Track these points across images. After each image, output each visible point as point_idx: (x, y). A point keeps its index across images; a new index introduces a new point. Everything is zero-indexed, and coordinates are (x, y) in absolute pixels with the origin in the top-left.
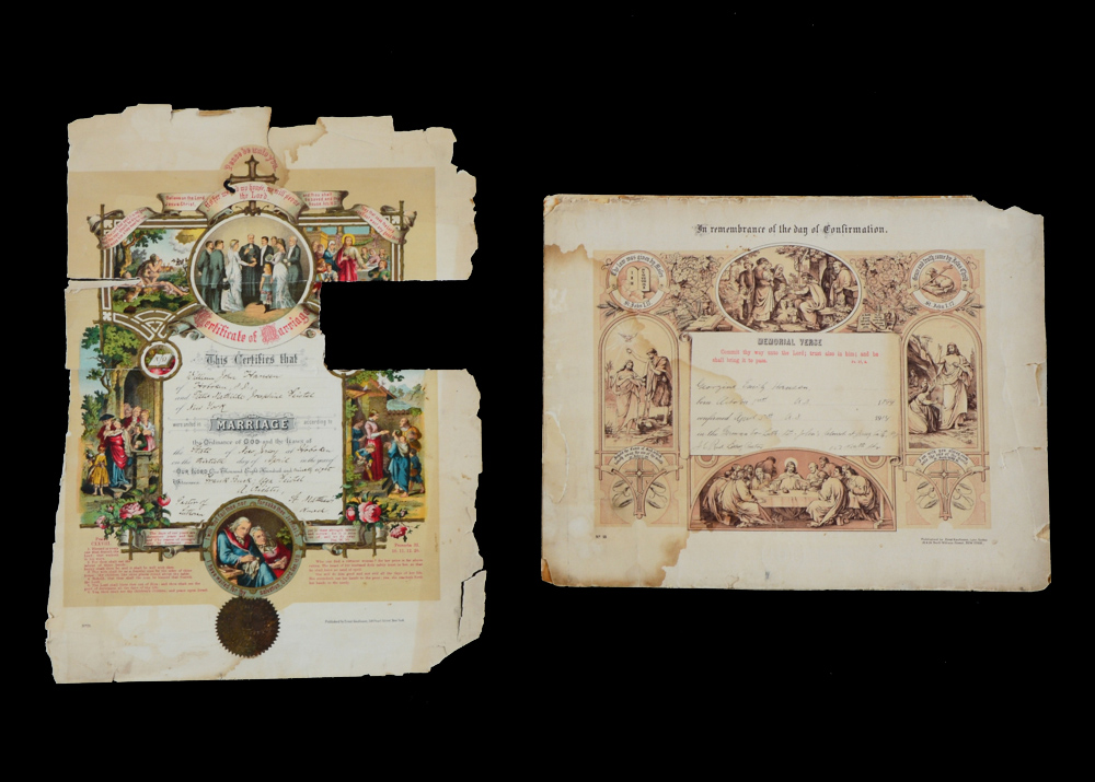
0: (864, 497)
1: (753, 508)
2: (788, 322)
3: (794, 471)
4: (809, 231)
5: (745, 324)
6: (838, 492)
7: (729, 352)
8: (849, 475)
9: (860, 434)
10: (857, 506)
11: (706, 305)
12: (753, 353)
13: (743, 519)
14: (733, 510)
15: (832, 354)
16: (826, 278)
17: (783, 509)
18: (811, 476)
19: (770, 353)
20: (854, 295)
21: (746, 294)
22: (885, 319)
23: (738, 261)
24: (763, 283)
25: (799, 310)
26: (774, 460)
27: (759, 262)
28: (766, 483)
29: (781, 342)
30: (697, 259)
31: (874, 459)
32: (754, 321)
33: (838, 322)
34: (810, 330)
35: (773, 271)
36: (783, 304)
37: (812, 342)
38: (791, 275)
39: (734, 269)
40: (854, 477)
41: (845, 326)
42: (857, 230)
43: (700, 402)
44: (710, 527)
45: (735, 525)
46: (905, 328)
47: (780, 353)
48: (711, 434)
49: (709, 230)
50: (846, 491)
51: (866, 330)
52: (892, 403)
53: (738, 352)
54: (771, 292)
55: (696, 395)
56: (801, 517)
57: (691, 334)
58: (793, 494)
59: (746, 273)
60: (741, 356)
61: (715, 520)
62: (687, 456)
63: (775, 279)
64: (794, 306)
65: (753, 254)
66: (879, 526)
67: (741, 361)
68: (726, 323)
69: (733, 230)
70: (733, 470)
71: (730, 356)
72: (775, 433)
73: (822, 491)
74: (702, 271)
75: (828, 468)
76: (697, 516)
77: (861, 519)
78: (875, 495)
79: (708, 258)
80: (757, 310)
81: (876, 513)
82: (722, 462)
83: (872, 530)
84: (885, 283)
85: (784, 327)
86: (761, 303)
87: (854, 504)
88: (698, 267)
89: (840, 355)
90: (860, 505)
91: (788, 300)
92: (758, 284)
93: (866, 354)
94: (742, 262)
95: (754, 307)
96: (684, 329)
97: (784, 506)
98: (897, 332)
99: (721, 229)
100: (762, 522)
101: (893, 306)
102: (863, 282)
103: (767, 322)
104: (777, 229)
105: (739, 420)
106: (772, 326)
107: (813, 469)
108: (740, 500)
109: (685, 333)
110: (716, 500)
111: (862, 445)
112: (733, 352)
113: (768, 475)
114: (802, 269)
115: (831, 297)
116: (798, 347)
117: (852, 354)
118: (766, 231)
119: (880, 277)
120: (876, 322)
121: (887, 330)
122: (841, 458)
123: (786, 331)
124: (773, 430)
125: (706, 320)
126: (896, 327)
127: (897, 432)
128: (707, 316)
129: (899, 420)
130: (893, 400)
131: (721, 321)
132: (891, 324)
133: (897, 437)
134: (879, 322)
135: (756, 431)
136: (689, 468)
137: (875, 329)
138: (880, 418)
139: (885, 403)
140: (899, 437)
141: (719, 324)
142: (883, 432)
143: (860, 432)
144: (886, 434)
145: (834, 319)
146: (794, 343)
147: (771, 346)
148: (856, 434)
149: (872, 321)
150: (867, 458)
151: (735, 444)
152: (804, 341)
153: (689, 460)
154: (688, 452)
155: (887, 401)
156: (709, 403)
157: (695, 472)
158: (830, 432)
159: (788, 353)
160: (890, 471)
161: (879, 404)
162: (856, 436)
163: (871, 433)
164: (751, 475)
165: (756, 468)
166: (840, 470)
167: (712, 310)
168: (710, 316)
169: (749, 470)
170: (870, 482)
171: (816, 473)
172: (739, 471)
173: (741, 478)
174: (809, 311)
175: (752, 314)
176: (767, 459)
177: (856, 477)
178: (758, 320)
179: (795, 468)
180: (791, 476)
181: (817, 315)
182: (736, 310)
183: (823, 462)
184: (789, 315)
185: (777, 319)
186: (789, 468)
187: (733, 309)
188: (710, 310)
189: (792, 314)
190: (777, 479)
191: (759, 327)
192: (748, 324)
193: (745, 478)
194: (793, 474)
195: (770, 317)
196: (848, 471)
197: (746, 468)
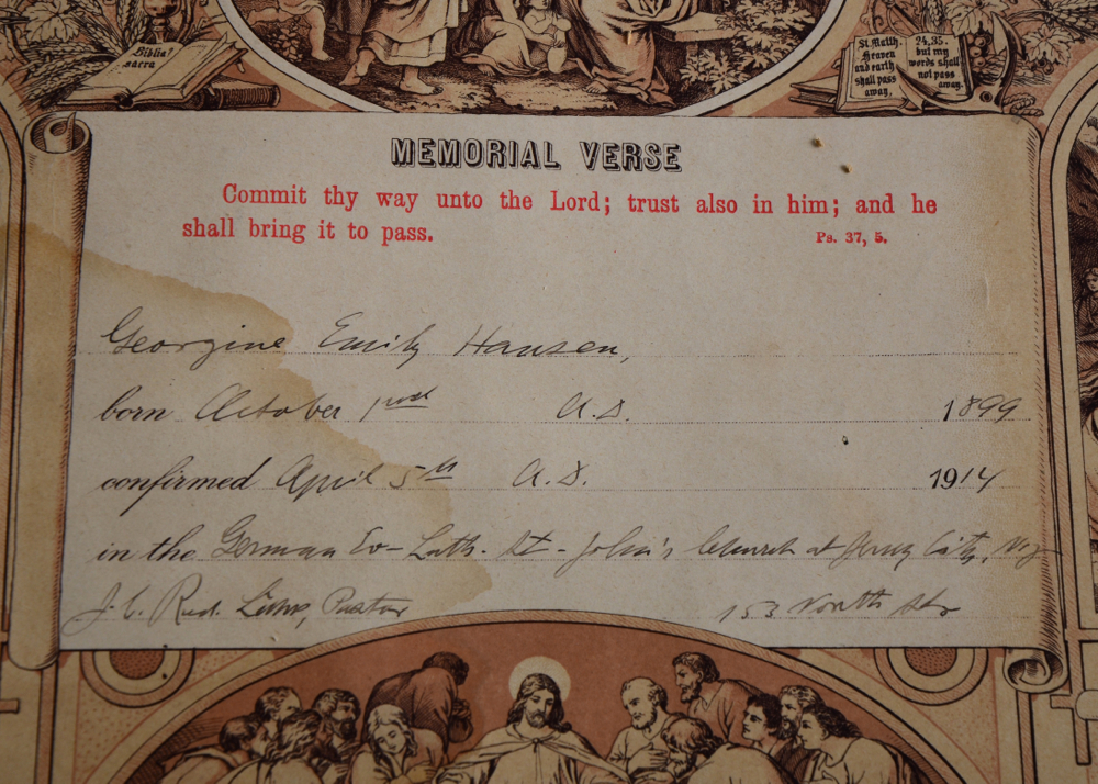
2: (528, 73)
3: (555, 718)
5: (335, 81)
7: (259, 196)
8: (813, 735)
9: (864, 547)
12: (367, 201)
15: (730, 207)
18: (636, 739)
19: (444, 201)
22: (965, 57)
26: (459, 670)
29: (498, 154)
31: (931, 658)
32: (376, 65)
33: (752, 71)
34: (625, 104)
37: (633, 158)
40: (837, 746)
41: (784, 89)
43: (114, 410)
46: (1054, 95)
47: (492, 201)
48: (166, 550)
51: (878, 102)
52: (1006, 410)
53: (301, 196)
55: (98, 380)
57: (89, 119)
60: (313, 213)
62: (42, 652)
67: (311, 234)
68: (248, 70)
70: (261, 714)
71: (264, 213)
72: (468, 545)
75: (714, 702)
80: (389, 23)
82: (209, 682)
85: (513, 92)
89: (764, 207)
93: (886, 205)
96: (54, 98)
98: (1022, 111)
103: (435, 69)
105: (295, 487)
106: (456, 90)
107: (645, 707)
109: (61, 116)
111: (874, 598)
112: (279, 197)
113: (428, 739)
116: (575, 178)
117: (818, 207)
120: (925, 69)
121: (976, 103)
122: (775, 657)
123: (518, 110)
124: (456, 534)
125: (159, 61)
126: (1014, 89)
127: (1035, 539)
128: (165, 47)
129: (1040, 487)
130: (1008, 397)
131: (227, 65)
132: (990, 79)
133: (1036, 563)
134: (936, 68)
135: (375, 539)
136: (47, 711)
137: (917, 100)
138: (950, 477)
139: (975, 411)
140: (1045, 563)
141: (218, 78)
142: (968, 538)
143: (860, 541)
144: (982, 548)
145: (733, 62)
146: (555, 158)
147: (452, 170)
148: (844, 549)
149: (904, 66)
150: (898, 658)
151: (278, 596)
152: (602, 154)
153: (49, 673)
154: (48, 636)
155: (985, 405)
156: (158, 415)
157: (78, 725)
158: (722, 541)
159: (527, 203)
160: (1008, 717)
161: (946, 419)
162: (845, 557)
163: (911, 546)
164: (348, 735)
165: (372, 704)
166: (772, 706)
167: (188, 22)
168: (177, 46)
169: (340, 715)
170: (914, 767)
171: (656, 728)
172: (289, 721)
173: (296, 754)
174: (625, 27)
175: (366, 38)
176: (428, 663)
177: (844, 742)
178: (392, 62)
179: (557, 704)
180: (538, 742)
181: (659, 43)
182: (296, 20)
183: (690, 678)
184: (532, 45)
185: (480, 59)
186: (531, 706)
187: (282, 17)
188: (176, 21)
189: (546, 39)
190: (473, 757)
191: (398, 90)
192: (348, 81)
193: (316, 753)
194: (546, 732)
195: (449, 50)
196: (810, 718)
197: (324, 706)
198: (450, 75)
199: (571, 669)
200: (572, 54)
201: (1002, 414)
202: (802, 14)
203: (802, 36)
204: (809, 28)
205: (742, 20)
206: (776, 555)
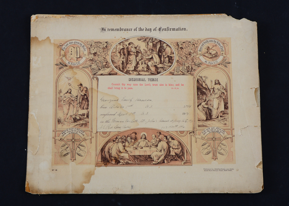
0: (177, 150)
1: (126, 156)
2: (142, 71)
3: (145, 138)
4: (152, 30)
5: (123, 72)
6: (165, 147)
7: (115, 85)
8: (170, 140)
9: (176, 121)
10: (174, 154)
11: (105, 64)
12: (126, 85)
13: (121, 161)
14: (117, 156)
15: (163, 85)
16: (160, 51)
17: (140, 156)
18: (153, 140)
19: (134, 85)
20: (173, 58)
21: (123, 58)
22: (187, 69)
23: (120, 44)
24: (131, 53)
25: (148, 65)
26: (136, 134)
27: (129, 44)
28: (132, 144)
29: (139, 80)
30: (101, 43)
31: (182, 132)
32: (127, 70)
33: (165, 70)
34: (152, 74)
35: (136, 48)
36: (140, 63)
37: (153, 80)
38: (144, 49)
39: (118, 47)
40: (173, 141)
41: (168, 72)
42: (174, 29)
43: (102, 107)
44: (106, 165)
45: (118, 164)
46: (195, 73)
47: (139, 85)
48: (107, 122)
49: (107, 30)
50: (169, 147)
51: (178, 74)
52: (190, 107)
53: (120, 84)
54: (135, 57)
55: (100, 104)
56: (148, 160)
57: (98, 76)
58: (144, 149)
59: (123, 49)
60: (121, 86)
61: (108, 161)
62: (95, 132)
63: (137, 51)
64: (145, 63)
65: (127, 40)
66: (184, 163)
67: (121, 88)
68: (114, 71)
69: (118, 30)
70: (117, 138)
71: (116, 86)
72: (137, 121)
73: (158, 147)
74: (104, 48)
75: (161, 137)
76: (100, 160)
77: (176, 160)
78: (182, 149)
79: (106, 42)
80: (128, 65)
81: (183, 157)
82: (112, 135)
83: (181, 165)
84: (186, 53)
85: (141, 73)
86: (130, 62)
87: (173, 153)
88: (102, 46)
89: (166, 85)
90: (176, 153)
91: (143, 61)
92: (129, 54)
93: (179, 85)
94: (122, 44)
95: (127, 64)
96: (95, 74)
97: (140, 155)
98: (192, 75)
99: (112, 30)
100: (130, 162)
101: (190, 63)
102: (177, 53)
104: (138, 29)
105: (119, 115)
106: (135, 73)
107: (154, 137)
108: (120, 152)
109: (95, 76)
110: (109, 152)
111: (177, 126)
112: (117, 85)
113: (133, 140)
114: (149, 47)
115: (162, 59)
116: (147, 82)
117: (172, 85)
118: (133, 30)
119: (184, 50)
120: (183, 70)
121: (188, 74)
122: (167, 132)
123: (141, 75)
124: (135, 120)
125: (105, 70)
126: (192, 72)
127: (192, 120)
128: (105, 68)
129: (193, 115)
130: (190, 105)
131: (112, 70)
132: (189, 71)
133: (192, 122)
134: (184, 70)
135: (127, 120)
136: (96, 138)
137: (182, 73)
138: (184, 114)
139: (187, 107)
140: (193, 122)
141: (111, 72)
144: (187, 121)
145: (163, 69)
146: (145, 80)
147: (135, 81)
149: (181, 70)
150: (179, 132)
151: (118, 126)
152: (150, 79)
153: (96, 134)
154: (96, 130)
156: (106, 108)
157: (99, 139)
158: (162, 120)
159: (142, 85)
160: (189, 138)
161: (184, 107)
162: (174, 122)
163: (180, 121)
164: (125, 140)
165: (127, 137)
166: (166, 137)
167: (108, 66)
168: (107, 68)
169: (124, 138)
170: (180, 143)
171: (155, 139)
172: (119, 139)
173: (120, 142)
174: (152, 66)
175: (126, 67)
176: (133, 133)
177: (173, 140)
178: (129, 70)
179: (145, 137)
180: (144, 141)
181: (156, 67)
182: (119, 65)
183: (159, 134)
184: (143, 68)
185: (138, 69)
186: (143, 137)
187: (117, 65)
188: (107, 66)
189: (144, 67)
190: (137, 142)
191: (129, 73)
192: (124, 72)
193: (122, 142)
194: (144, 140)
195: (134, 68)
196: (170, 138)
197: (123, 137)
198: (134, 71)
199: (147, 133)
200: (147, 69)
202: (170, 64)
203: (170, 66)
204: (171, 66)
205: (164, 65)
206: (167, 122)
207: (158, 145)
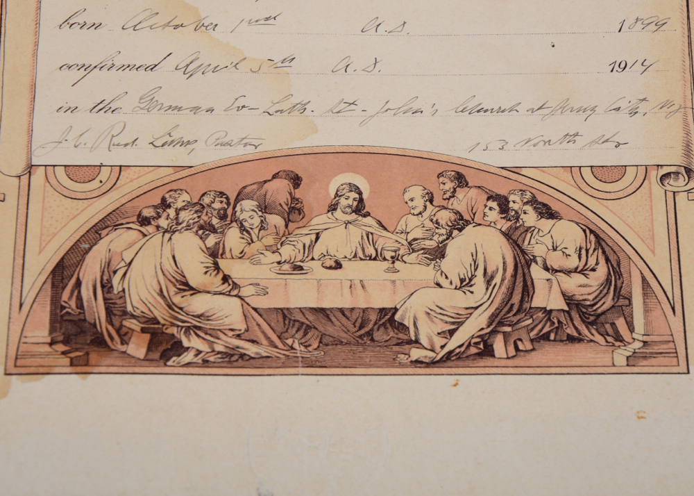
0: (579, 279)
1: (227, 311)
3: (359, 209)
6: (495, 263)
8: (530, 218)
9: (564, 107)
10: (557, 303)
13: (193, 342)
14: (161, 313)
17: (322, 311)
18: (413, 221)
26: (296, 181)
28: (269, 240)
31: (609, 173)
40: (546, 224)
43: (68, 23)
44: (81, 364)
45: (165, 357)
48: (101, 107)
50: (523, 261)
55: (58, 5)
56: (378, 335)
58: (352, 270)
61: (99, 342)
62: (19, 167)
66: (631, 360)
70: (165, 204)
72: (302, 107)
73: (445, 264)
75: (464, 200)
76: (41, 333)
77: (571, 339)
78: (616, 273)
81: (621, 324)
82: (131, 185)
83: (611, 370)
87: (547, 297)
90: (568, 299)
97: (326, 305)
100: (251, 350)
105: (187, 71)
107: (419, 203)
108: (185, 286)
110: (107, 286)
111: (571, 138)
113: (275, 220)
122: (505, 173)
124: (294, 100)
127: (678, 101)
129: (683, 70)
130: (661, 17)
133: (679, 115)
135: (241, 102)
136: (23, 200)
138: (623, 65)
139: (639, 25)
140: (685, 115)
142: (634, 101)
143: (562, 104)
144: (643, 107)
148: (551, 109)
150: (587, 173)
151: (176, 135)
153: (25, 179)
154: (24, 157)
155: (646, 22)
156: (96, 26)
157: (44, 209)
158: (471, 105)
160: (660, 206)
161: (620, 31)
162: (552, 114)
163: (596, 107)
164: (223, 217)
165: (237, 200)
166: (504, 204)
169: (217, 205)
170: (597, 236)
171: (426, 214)
172: (183, 208)
173: (188, 228)
176: (275, 177)
177: (551, 222)
179: (361, 200)
180: (347, 223)
183: (449, 185)
186: (343, 202)
190: (305, 231)
193: (201, 227)
194: (354, 216)
196: (528, 208)
197: (207, 200)
199: (370, 180)
201: (658, 27)
206: (506, 113)
207: (449, 251)
